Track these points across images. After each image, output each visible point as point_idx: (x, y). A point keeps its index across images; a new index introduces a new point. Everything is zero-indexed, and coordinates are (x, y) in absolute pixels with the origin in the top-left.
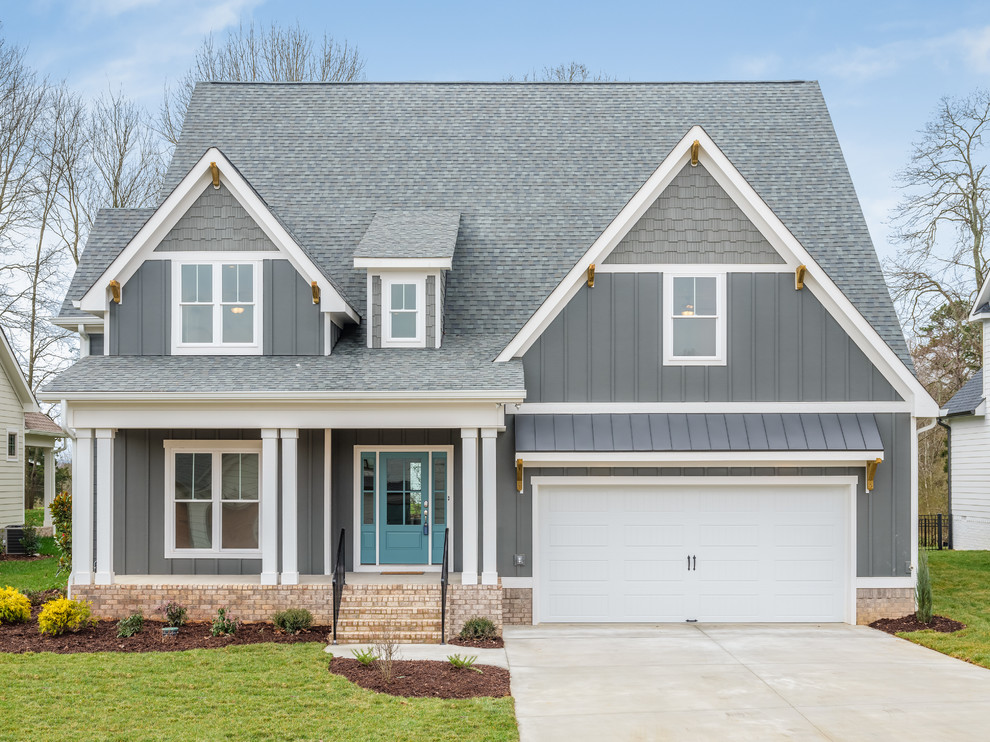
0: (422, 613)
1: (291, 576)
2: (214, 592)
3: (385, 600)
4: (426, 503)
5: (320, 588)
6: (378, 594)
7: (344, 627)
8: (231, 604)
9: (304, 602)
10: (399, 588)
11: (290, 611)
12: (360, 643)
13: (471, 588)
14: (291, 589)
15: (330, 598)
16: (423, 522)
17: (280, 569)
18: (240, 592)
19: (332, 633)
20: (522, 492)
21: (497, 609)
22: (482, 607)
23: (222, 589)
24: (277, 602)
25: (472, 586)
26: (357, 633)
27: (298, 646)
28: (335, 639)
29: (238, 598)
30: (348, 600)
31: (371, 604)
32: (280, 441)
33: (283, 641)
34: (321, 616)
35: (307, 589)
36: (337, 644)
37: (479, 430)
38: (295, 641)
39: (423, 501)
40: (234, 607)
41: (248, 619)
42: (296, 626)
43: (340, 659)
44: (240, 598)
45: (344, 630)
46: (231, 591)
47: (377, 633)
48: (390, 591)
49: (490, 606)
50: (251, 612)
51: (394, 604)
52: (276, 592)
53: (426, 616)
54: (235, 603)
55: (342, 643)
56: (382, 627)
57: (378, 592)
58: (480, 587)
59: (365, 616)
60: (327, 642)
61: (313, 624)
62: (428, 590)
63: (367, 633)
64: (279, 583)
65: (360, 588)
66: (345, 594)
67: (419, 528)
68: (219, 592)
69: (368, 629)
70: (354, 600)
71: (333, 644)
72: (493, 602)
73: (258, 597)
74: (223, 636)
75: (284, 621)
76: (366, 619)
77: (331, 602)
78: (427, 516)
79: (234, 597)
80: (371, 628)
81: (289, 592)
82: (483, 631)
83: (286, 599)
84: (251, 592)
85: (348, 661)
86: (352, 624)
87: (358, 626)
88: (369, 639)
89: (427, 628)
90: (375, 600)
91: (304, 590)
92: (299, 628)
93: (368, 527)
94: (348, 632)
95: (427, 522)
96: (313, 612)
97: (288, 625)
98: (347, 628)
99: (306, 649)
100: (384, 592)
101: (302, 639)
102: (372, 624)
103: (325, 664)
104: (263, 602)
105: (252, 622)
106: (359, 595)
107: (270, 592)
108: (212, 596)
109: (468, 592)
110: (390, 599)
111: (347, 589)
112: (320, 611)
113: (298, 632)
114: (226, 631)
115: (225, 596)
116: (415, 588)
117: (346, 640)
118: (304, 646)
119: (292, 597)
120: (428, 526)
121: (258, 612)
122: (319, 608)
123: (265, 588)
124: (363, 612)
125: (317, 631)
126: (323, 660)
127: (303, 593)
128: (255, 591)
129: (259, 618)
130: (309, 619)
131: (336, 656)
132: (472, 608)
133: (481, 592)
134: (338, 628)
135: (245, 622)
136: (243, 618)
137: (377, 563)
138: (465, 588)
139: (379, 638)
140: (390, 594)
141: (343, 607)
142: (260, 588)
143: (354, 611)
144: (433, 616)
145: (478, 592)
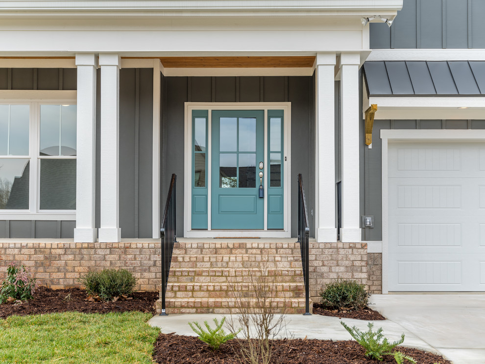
0: (275, 275)
1: (110, 232)
2: (16, 251)
3: (226, 259)
4: (261, 165)
5: (146, 246)
6: (216, 253)
7: (175, 292)
8: (38, 265)
9: (126, 263)
10: (241, 246)
11: (106, 272)
12: (197, 313)
13: (328, 246)
14: (111, 248)
15: (158, 258)
16: (258, 185)
17: (97, 224)
18: (48, 251)
19: (160, 300)
20: (370, 147)
21: (361, 272)
22: (342, 269)
23: (27, 247)
24: (93, 263)
25: (331, 243)
26: (192, 300)
27: (112, 317)
28: (163, 307)
29: (46, 258)
30: (180, 259)
31: (208, 265)
32: (98, 72)
33: (93, 310)
34: (146, 281)
35: (130, 247)
36: (166, 314)
37: (338, 57)
38: (110, 309)
39: (258, 162)
40: (41, 269)
41: (58, 283)
42: (113, 291)
43: (171, 336)
44: (50, 258)
45: (175, 297)
46: (37, 249)
47: (219, 300)
48: (231, 250)
49: (352, 268)
50: (61, 275)
51: (236, 265)
52: (92, 251)
53: (279, 278)
54: (42, 264)
55: (173, 313)
56: (226, 293)
57: (216, 251)
58: (340, 245)
59: (202, 279)
60: (154, 312)
61: (135, 289)
62: (277, 249)
63: (205, 300)
64: (96, 241)
65: (195, 246)
66: (176, 252)
67: (254, 191)
68: (23, 251)
69: (206, 294)
70: (187, 259)
71: (161, 314)
72: (357, 263)
73: (71, 257)
74: (12, 303)
75: (98, 284)
76: (203, 282)
77: (159, 263)
78: (263, 177)
79: (41, 257)
80: (210, 293)
81: (108, 251)
82: (354, 298)
83: (105, 259)
84: (61, 251)
85: (184, 340)
86: (185, 289)
87: (193, 290)
88: (208, 307)
89: (282, 294)
90: (213, 260)
91: (126, 249)
92: (116, 294)
93: (200, 190)
94: (181, 299)
95: (262, 185)
96: (137, 275)
97: (103, 289)
98: (179, 294)
99: (123, 321)
100: (223, 251)
101: (118, 309)
102: (211, 288)
103: (148, 347)
104: (77, 263)
105: (62, 287)
106: (193, 254)
107: (85, 252)
108: (14, 256)
109: (326, 251)
110: (233, 258)
111: (179, 247)
112: (146, 275)
113: (115, 299)
114: (18, 296)
115: (30, 256)
116: (261, 246)
117: (178, 309)
118: (120, 317)
119: (111, 257)
120: (263, 190)
121: (69, 275)
122: (145, 271)
123: (79, 246)
124: (199, 274)
125: (141, 298)
126: (144, 339)
127: (125, 253)
128: (66, 249)
129: (71, 282)
130: (130, 283)
131: (166, 330)
132: (330, 271)
133: (342, 251)
134: (168, 294)
135: (54, 287)
136: (52, 282)
137: (209, 228)
138: (322, 246)
139: (221, 307)
140: (231, 253)
141: (173, 267)
142: (73, 246)
143: (189, 272)
144: (287, 278)
145: (338, 251)
